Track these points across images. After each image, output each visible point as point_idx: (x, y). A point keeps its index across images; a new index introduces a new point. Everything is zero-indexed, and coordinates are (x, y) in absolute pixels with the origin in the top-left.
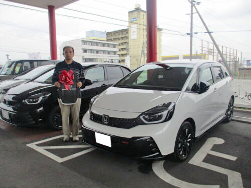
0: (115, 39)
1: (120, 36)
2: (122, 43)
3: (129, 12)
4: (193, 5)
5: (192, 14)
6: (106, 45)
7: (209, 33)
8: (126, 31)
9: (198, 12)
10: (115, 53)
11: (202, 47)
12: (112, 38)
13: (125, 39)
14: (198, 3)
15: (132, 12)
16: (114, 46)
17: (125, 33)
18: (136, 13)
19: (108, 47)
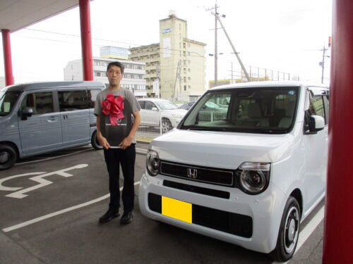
0: (142, 57)
1: (149, 54)
2: (152, 63)
3: (161, 21)
4: (217, 18)
5: (216, 29)
6: (128, 66)
7: (236, 53)
8: (156, 46)
9: (223, 27)
10: (140, 76)
11: (232, 71)
12: (139, 55)
13: (156, 56)
14: (224, 16)
15: (165, 20)
16: (139, 67)
17: (155, 49)
18: (169, 21)
19: (131, 68)
